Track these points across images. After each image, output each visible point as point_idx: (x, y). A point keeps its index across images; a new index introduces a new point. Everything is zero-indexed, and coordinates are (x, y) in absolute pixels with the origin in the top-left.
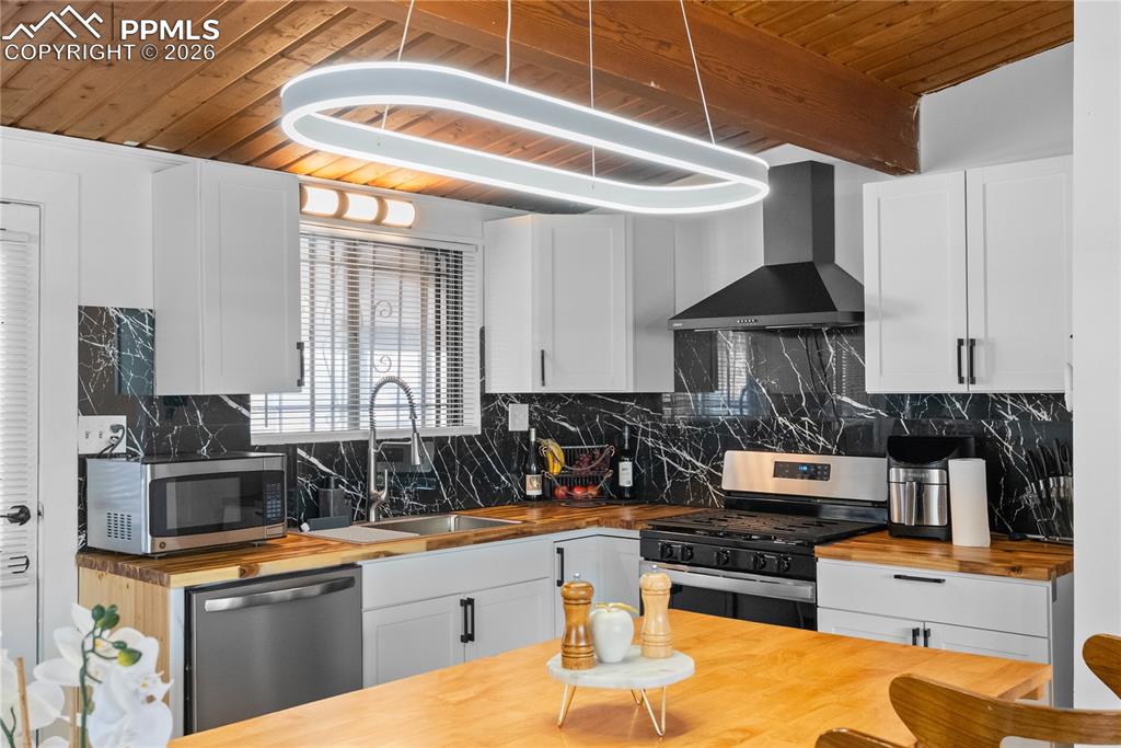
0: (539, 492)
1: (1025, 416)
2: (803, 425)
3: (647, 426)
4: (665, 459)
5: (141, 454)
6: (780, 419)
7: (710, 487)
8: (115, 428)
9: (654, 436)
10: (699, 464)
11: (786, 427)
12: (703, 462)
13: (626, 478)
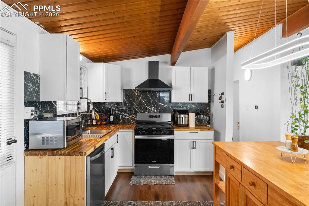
0: (95, 124)
1: (191, 106)
2: (152, 108)
3: (116, 109)
4: (120, 115)
5: (37, 119)
6: (147, 107)
7: (131, 120)
8: (32, 111)
9: (118, 111)
10: (129, 116)
11: (148, 108)
12: (130, 115)
13: (112, 120)
